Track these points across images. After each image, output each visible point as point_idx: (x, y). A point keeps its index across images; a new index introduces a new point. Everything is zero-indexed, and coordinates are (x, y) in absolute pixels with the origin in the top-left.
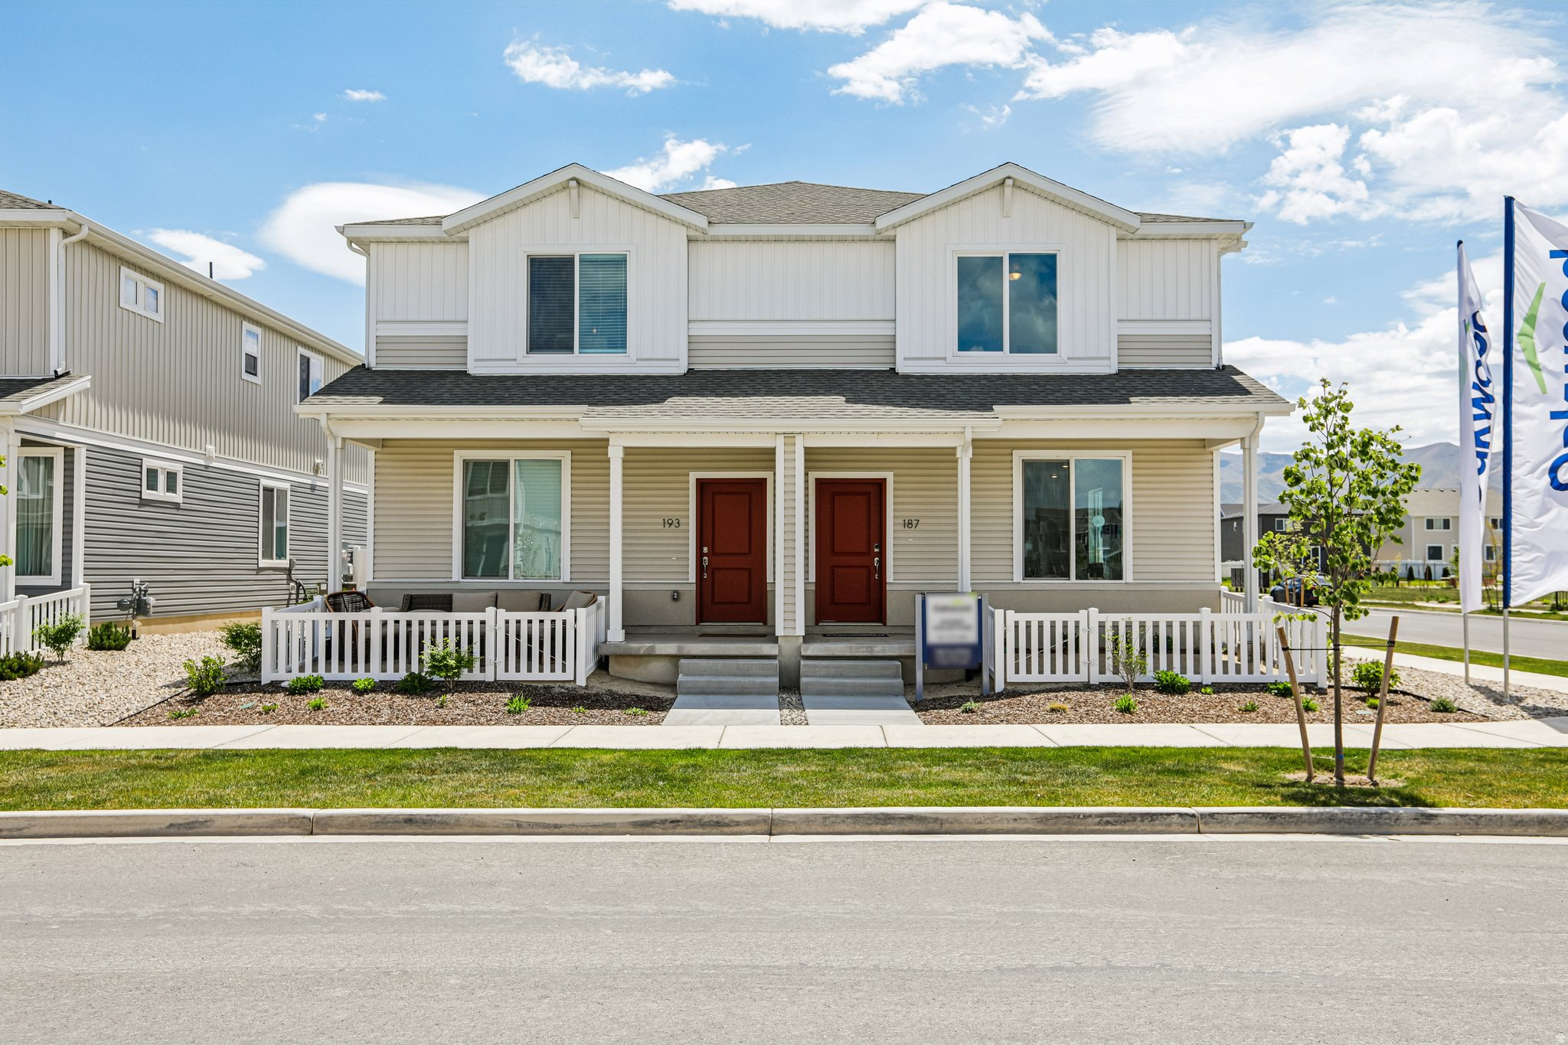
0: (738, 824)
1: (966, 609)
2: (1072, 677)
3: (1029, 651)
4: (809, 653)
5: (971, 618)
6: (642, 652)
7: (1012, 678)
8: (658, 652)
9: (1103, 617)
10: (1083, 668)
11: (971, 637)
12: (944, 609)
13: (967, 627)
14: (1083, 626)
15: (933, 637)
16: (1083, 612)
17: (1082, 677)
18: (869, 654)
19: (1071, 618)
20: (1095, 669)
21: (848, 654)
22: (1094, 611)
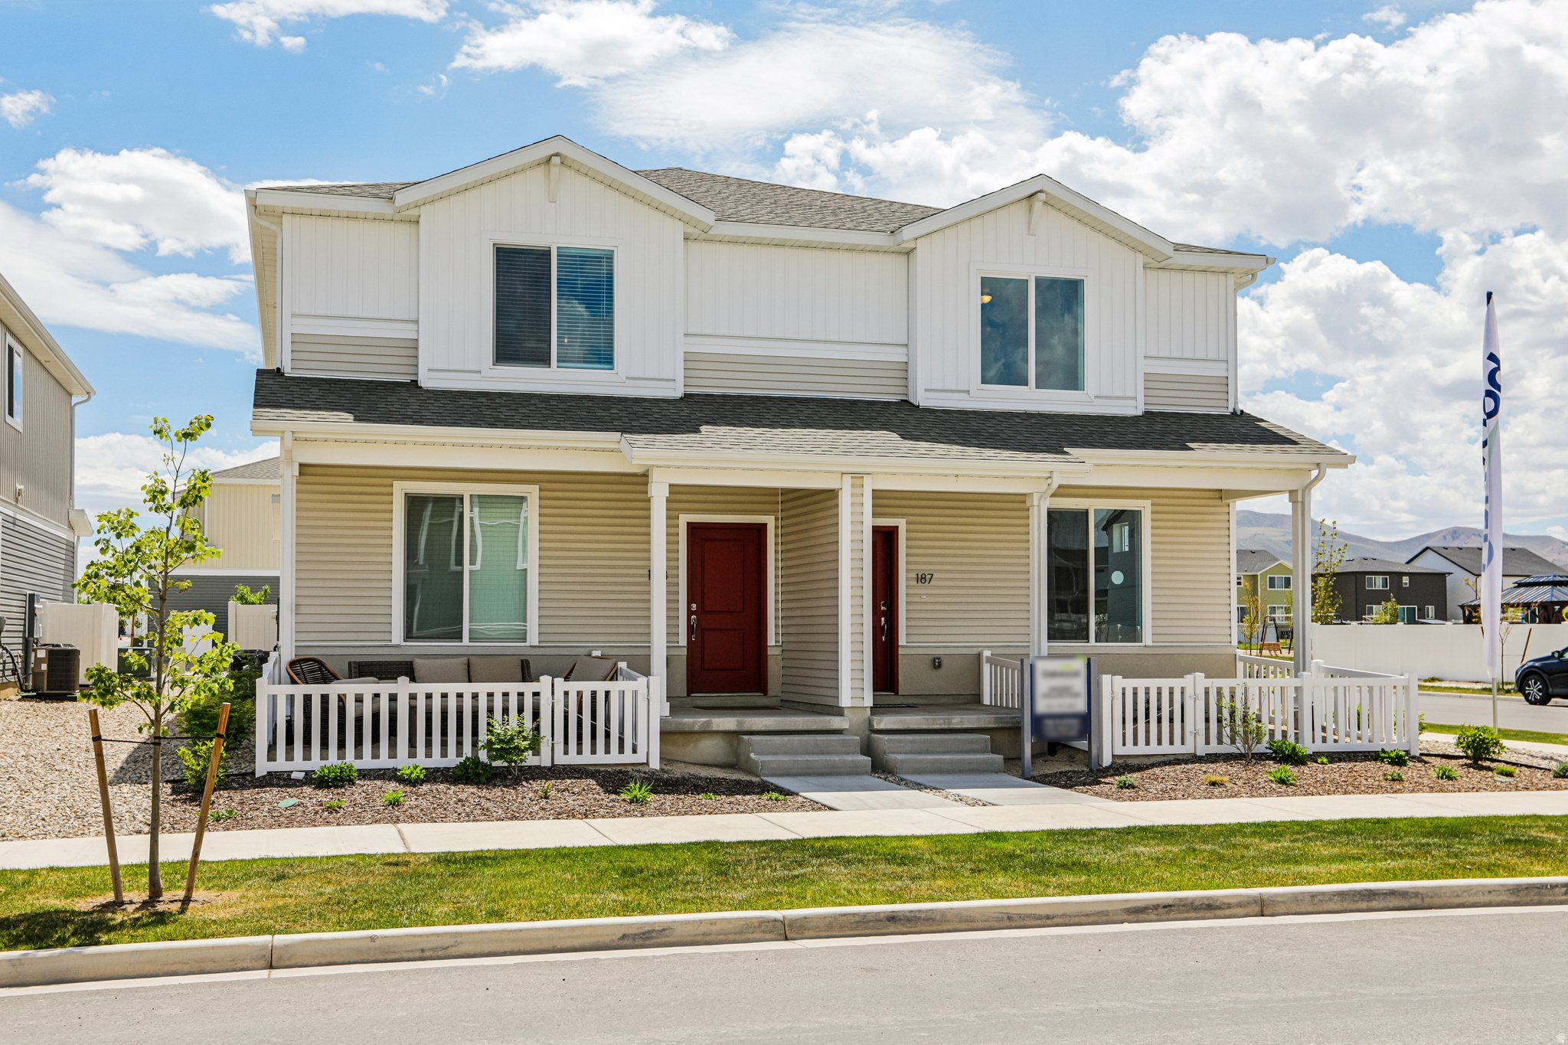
0: (1229, 906)
1: (1075, 674)
2: (1177, 749)
3: (1135, 720)
4: (882, 726)
5: (1080, 684)
6: (696, 728)
7: (1120, 750)
8: (715, 728)
9: (1209, 682)
10: (1189, 738)
11: (1080, 705)
12: (1053, 674)
13: (1076, 695)
14: (1188, 693)
15: (1043, 706)
16: (1189, 678)
17: (1188, 749)
18: (946, 727)
19: (1176, 683)
20: (1201, 738)
21: (924, 727)
22: (1200, 675)
